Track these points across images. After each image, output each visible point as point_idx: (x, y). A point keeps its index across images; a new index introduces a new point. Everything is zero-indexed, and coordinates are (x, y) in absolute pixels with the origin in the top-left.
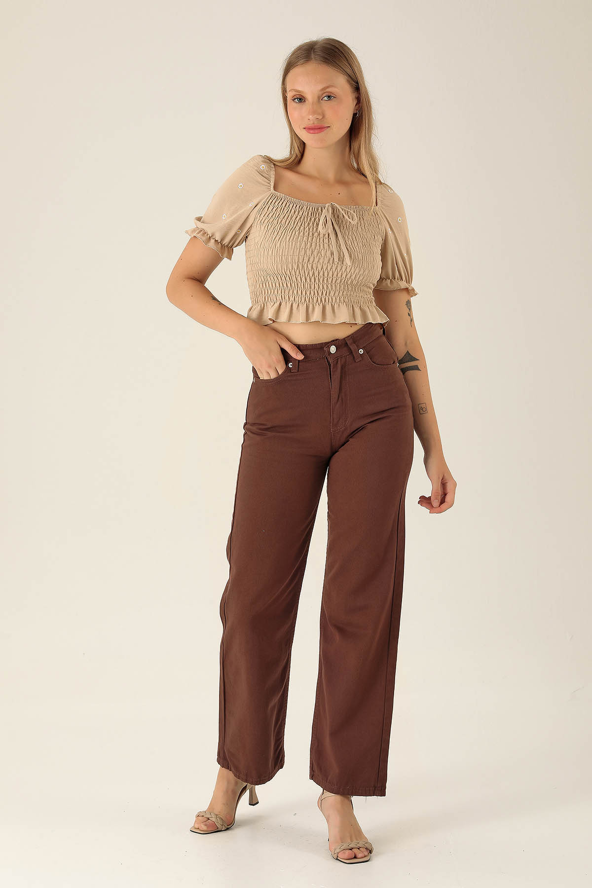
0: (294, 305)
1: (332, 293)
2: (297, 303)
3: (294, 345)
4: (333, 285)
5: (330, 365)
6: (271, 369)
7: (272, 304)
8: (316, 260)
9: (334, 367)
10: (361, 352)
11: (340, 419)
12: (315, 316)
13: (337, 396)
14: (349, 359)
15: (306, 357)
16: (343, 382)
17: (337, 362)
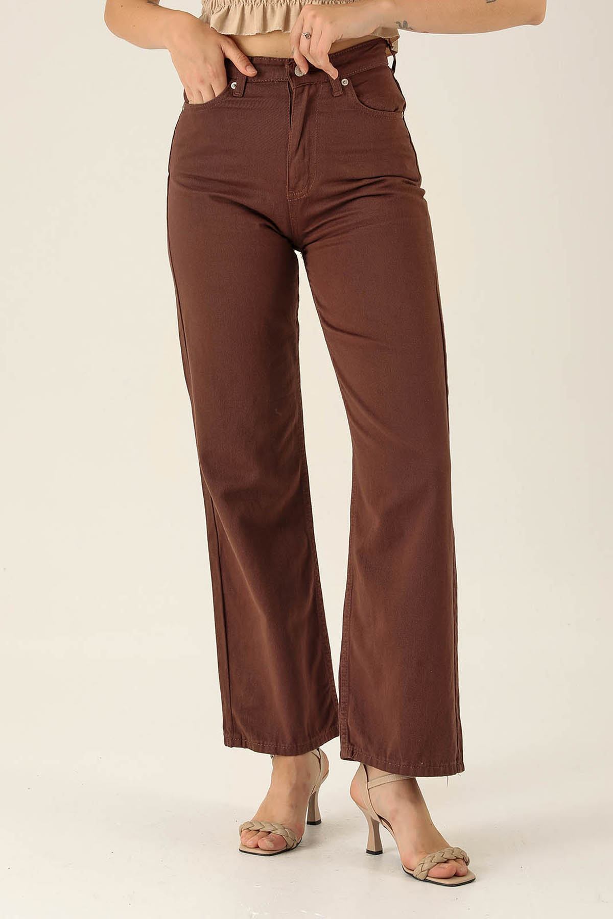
0: (246, 7)
2: (250, 5)
5: (291, 93)
6: (207, 88)
7: (218, 10)
9: (297, 97)
10: (345, 82)
11: (299, 180)
12: (275, 23)
13: (296, 143)
14: (323, 90)
15: (259, 74)
16: (308, 122)
17: (303, 90)
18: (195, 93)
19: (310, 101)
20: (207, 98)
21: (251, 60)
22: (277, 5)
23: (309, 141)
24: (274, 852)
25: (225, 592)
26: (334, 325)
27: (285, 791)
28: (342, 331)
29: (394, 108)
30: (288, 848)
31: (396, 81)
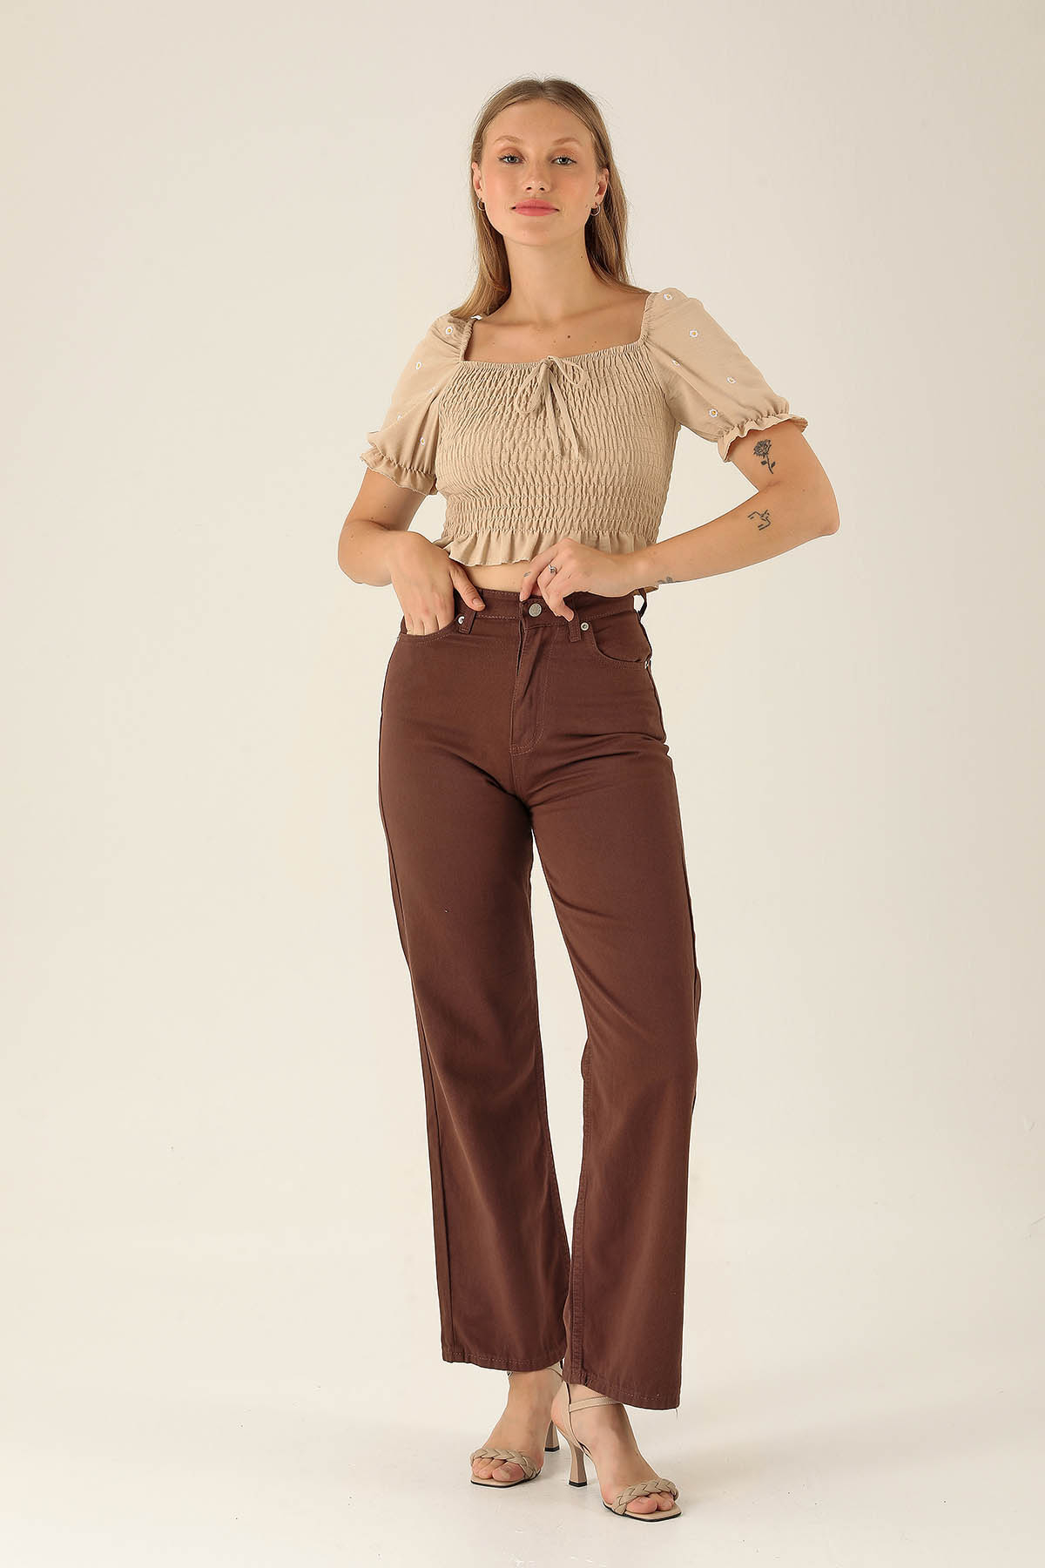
0: (479, 536)
1: (558, 513)
3: (476, 587)
4: (562, 500)
5: (523, 634)
6: (430, 620)
8: (522, 457)
9: (528, 641)
10: (585, 627)
11: (525, 732)
12: (523, 553)
13: (522, 691)
14: (558, 634)
15: (487, 607)
16: (538, 669)
17: (536, 633)
18: (417, 624)
19: (543, 644)
20: (429, 630)
21: (481, 593)
22: (528, 533)
23: (538, 690)
24: (510, 1484)
25: (445, 1188)
26: (569, 901)
27: (524, 1415)
28: (577, 908)
29: (637, 659)
30: (527, 1478)
31: (642, 626)
